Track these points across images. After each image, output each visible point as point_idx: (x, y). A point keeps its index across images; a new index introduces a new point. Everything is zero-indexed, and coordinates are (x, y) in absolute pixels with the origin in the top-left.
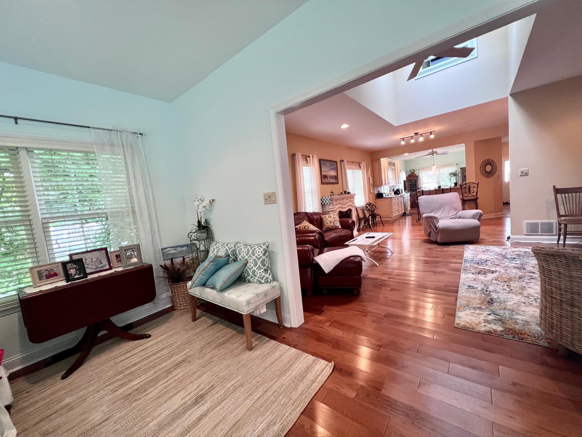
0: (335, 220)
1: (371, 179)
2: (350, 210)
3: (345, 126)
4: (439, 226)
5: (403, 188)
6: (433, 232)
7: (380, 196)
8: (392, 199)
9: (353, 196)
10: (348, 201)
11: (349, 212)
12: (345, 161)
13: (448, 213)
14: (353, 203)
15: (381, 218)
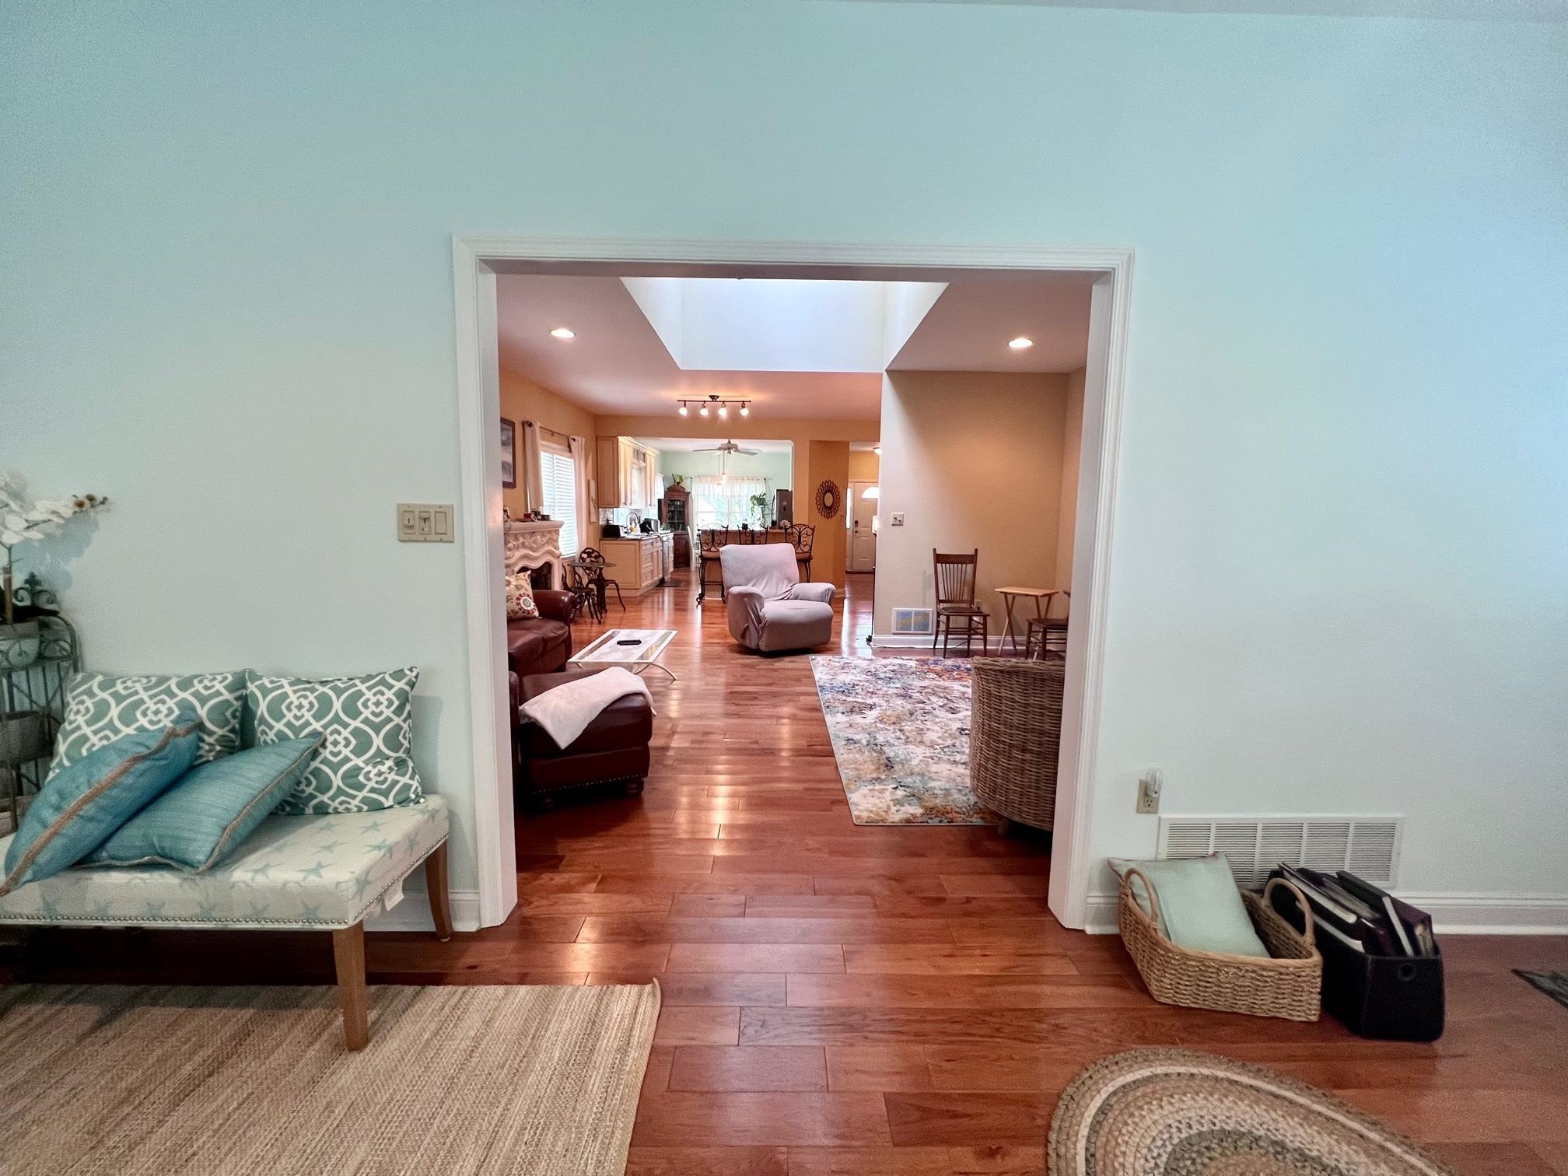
0: (521, 592)
1: (593, 484)
2: (548, 566)
3: (563, 334)
4: (766, 616)
5: (657, 518)
6: (752, 628)
7: (611, 532)
8: (642, 542)
9: (555, 529)
10: (545, 540)
11: (545, 571)
12: (537, 426)
13: (777, 586)
14: (557, 548)
15: (618, 589)
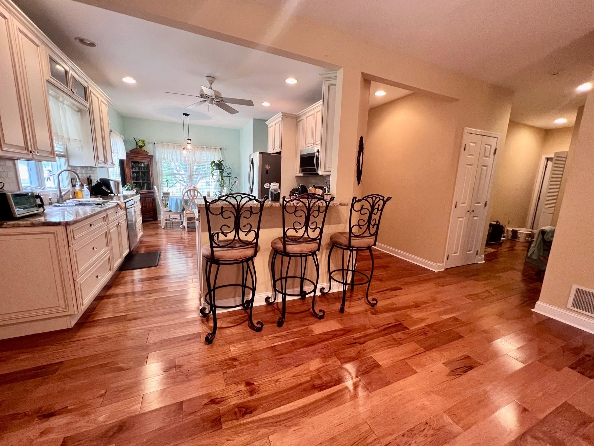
8: (70, 229)
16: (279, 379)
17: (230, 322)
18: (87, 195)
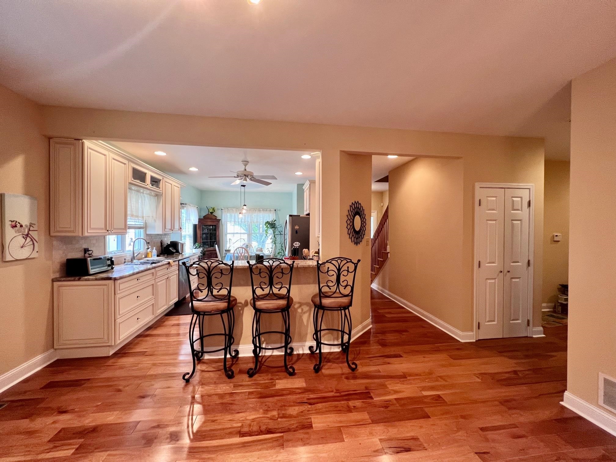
8: (118, 282)
16: (216, 420)
17: (214, 368)
18: (154, 255)
